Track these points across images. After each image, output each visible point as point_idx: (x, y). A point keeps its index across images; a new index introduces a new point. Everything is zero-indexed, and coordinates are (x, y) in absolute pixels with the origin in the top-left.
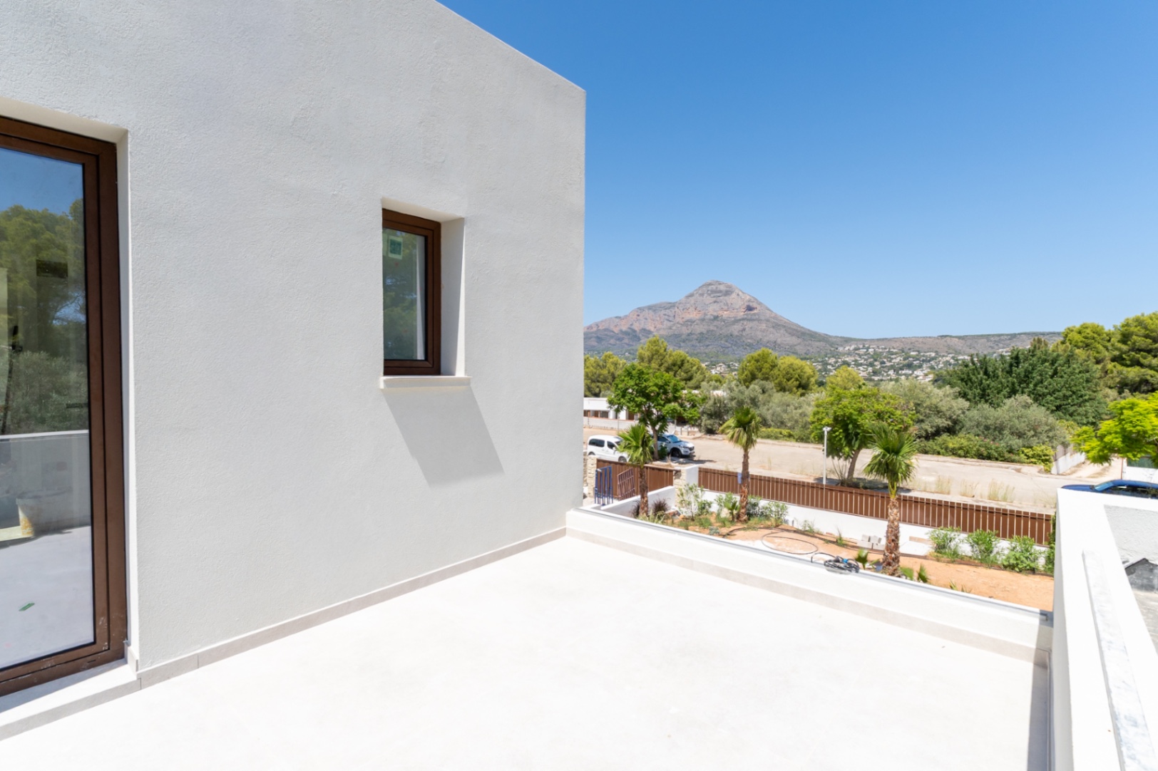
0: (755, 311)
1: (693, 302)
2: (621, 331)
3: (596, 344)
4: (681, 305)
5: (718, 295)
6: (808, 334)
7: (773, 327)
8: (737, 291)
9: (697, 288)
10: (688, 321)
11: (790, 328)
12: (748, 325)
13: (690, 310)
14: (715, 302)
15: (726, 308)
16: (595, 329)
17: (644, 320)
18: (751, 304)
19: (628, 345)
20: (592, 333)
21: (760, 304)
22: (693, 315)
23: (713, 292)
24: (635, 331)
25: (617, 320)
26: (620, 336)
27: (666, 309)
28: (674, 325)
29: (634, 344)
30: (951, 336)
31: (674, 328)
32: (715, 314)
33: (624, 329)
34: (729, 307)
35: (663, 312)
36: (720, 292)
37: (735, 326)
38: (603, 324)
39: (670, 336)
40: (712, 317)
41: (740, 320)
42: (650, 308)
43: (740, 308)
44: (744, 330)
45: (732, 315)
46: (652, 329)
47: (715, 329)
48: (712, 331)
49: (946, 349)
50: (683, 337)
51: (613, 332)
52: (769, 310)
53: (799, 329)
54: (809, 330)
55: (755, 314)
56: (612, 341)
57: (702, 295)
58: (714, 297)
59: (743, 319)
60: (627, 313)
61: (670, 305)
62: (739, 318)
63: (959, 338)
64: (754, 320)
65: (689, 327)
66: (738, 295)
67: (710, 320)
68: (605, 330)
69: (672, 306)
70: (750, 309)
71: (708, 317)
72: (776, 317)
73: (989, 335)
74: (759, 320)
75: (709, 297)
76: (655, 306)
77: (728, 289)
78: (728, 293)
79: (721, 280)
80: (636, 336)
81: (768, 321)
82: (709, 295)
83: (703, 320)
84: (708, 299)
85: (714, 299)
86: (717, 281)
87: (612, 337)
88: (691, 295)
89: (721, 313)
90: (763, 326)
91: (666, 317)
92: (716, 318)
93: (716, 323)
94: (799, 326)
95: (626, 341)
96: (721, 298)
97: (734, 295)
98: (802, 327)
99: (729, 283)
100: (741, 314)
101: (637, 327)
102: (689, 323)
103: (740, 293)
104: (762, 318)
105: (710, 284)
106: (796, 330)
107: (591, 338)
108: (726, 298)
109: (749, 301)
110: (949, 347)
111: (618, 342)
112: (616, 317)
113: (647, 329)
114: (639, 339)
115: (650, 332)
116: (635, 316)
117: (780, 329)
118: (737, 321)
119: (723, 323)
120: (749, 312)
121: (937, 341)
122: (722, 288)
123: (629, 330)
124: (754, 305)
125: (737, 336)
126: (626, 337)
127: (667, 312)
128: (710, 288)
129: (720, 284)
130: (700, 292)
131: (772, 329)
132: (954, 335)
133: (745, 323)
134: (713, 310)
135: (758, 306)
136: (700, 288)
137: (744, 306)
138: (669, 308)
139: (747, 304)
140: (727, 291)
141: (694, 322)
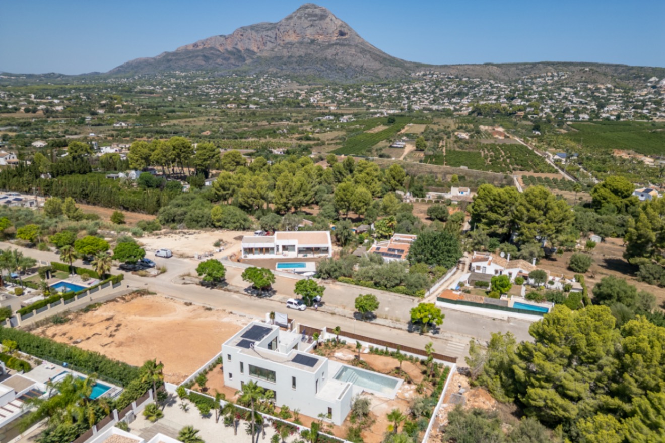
0: (346, 37)
1: (292, 24)
2: (226, 50)
3: (203, 63)
4: (282, 27)
5: (314, 18)
7: (361, 52)
8: (330, 16)
9: (295, 10)
10: (288, 43)
11: (374, 54)
12: (340, 49)
13: (290, 33)
14: (312, 26)
15: (321, 32)
16: (201, 47)
17: (248, 41)
18: (342, 29)
19: (234, 65)
20: (198, 51)
21: (350, 29)
22: (293, 38)
23: (310, 15)
24: (239, 51)
25: (222, 39)
26: (226, 55)
27: (268, 30)
28: (276, 47)
29: (240, 64)
31: (276, 50)
32: (312, 38)
33: (229, 48)
34: (325, 32)
35: (265, 33)
36: (316, 15)
37: (329, 51)
38: (209, 42)
39: (273, 58)
40: (309, 41)
41: (333, 45)
42: (252, 28)
43: (333, 32)
44: (337, 54)
45: (327, 39)
46: (256, 50)
47: (312, 52)
48: (310, 54)
49: (488, 76)
50: (285, 59)
51: (219, 51)
52: (357, 36)
53: (381, 55)
54: (389, 56)
55: (345, 39)
56: (219, 61)
57: (300, 18)
58: (311, 20)
59: (336, 44)
60: (231, 33)
61: (270, 26)
62: (333, 42)
63: (498, 65)
64: (344, 45)
65: (289, 50)
66: (332, 20)
67: (308, 43)
68: (211, 48)
69: (273, 27)
70: (342, 34)
71: (306, 40)
72: (363, 43)
73: (518, 64)
74: (349, 45)
75: (306, 21)
76: (257, 26)
77: (323, 13)
78: (323, 17)
79: (317, 4)
80: (241, 57)
81: (356, 46)
82: (306, 18)
83: (301, 43)
84: (306, 23)
85: (311, 23)
86: (313, 5)
87: (218, 56)
88: (290, 18)
89: (317, 36)
90: (353, 51)
91: (269, 38)
92: (313, 42)
93: (313, 47)
95: (232, 61)
96: (317, 22)
97: (328, 20)
98: (384, 53)
99: (324, 8)
100: (334, 39)
101: (240, 47)
102: (289, 46)
103: (334, 18)
104: (352, 43)
105: (306, 7)
107: (197, 56)
108: (322, 22)
109: (341, 26)
110: (490, 74)
111: (224, 62)
112: (221, 36)
113: (251, 49)
114: (244, 60)
115: (254, 53)
116: (239, 36)
117: (366, 55)
118: (330, 46)
119: (319, 47)
120: (341, 37)
121: (482, 68)
122: (317, 11)
123: (235, 51)
124: (345, 30)
125: (331, 60)
126: (232, 57)
127: (269, 33)
128: (307, 11)
129: (316, 8)
130: (298, 15)
131: (360, 55)
133: (338, 47)
134: (310, 33)
135: (348, 32)
136: (298, 10)
137: (337, 31)
138: (270, 29)
139: (339, 29)
140: (322, 15)
141: (293, 45)
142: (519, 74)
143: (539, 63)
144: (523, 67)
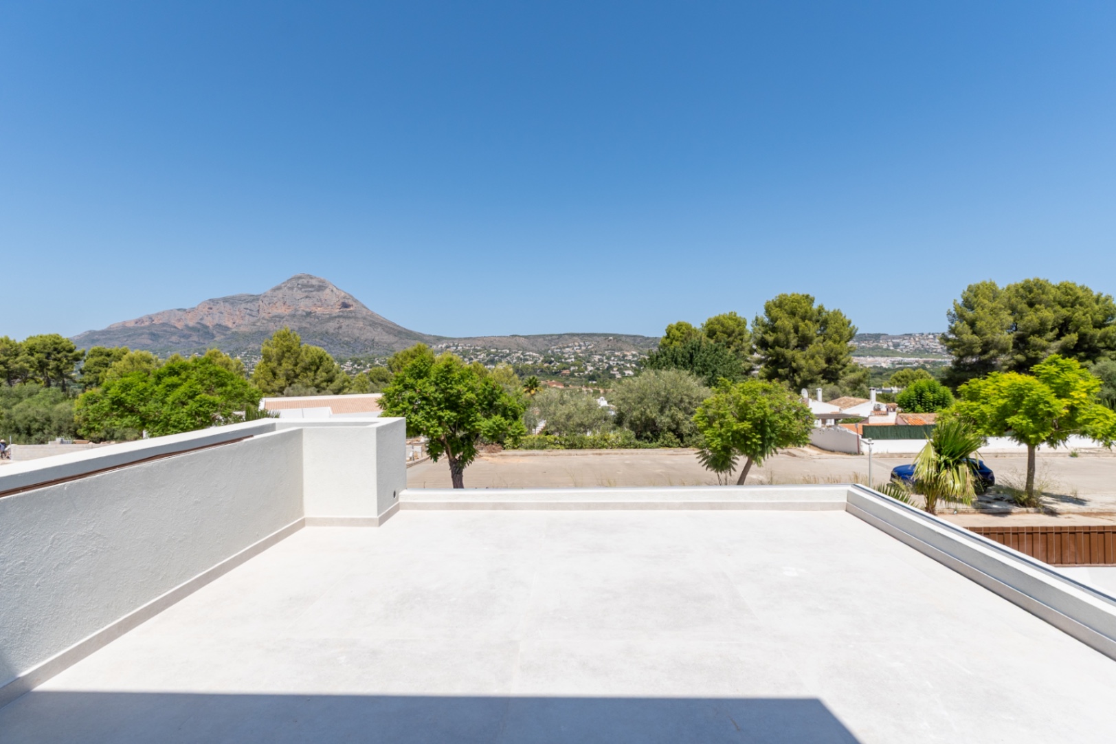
0: (351, 309)
1: (280, 296)
2: (187, 326)
3: (149, 342)
4: (266, 299)
5: (310, 289)
6: (404, 333)
7: (370, 325)
8: (331, 287)
9: (285, 280)
10: (276, 316)
11: (386, 326)
12: (345, 323)
13: (277, 305)
14: (307, 297)
15: (319, 303)
16: (147, 324)
17: (218, 314)
18: (346, 301)
19: (197, 343)
20: (144, 328)
21: (356, 301)
22: (281, 310)
23: (304, 286)
24: (207, 327)
25: (180, 313)
26: (186, 332)
27: (248, 302)
28: (259, 320)
29: (206, 342)
30: (519, 336)
31: (258, 324)
32: (308, 310)
33: (191, 324)
34: (322, 303)
35: (244, 305)
36: (312, 286)
37: (331, 324)
38: (160, 317)
39: (255, 333)
40: (304, 314)
41: (335, 317)
42: (226, 300)
43: (335, 304)
44: (340, 327)
45: (327, 312)
46: (230, 325)
47: (308, 326)
48: (305, 328)
49: (516, 347)
50: (270, 334)
51: (175, 327)
52: (365, 307)
53: (395, 328)
54: (405, 329)
55: (350, 312)
56: (174, 339)
57: (291, 289)
58: (306, 291)
59: (339, 317)
60: (195, 305)
61: (252, 298)
62: (334, 315)
63: (526, 337)
64: (350, 318)
65: (277, 324)
66: (332, 291)
67: (302, 316)
68: (163, 324)
69: (255, 299)
70: (345, 305)
71: (300, 313)
72: (372, 315)
73: (544, 335)
74: (356, 318)
75: (299, 292)
76: (232, 298)
77: (321, 284)
78: (321, 288)
79: (313, 274)
80: (208, 333)
81: (365, 318)
82: (301, 289)
83: (294, 316)
84: (299, 294)
85: (306, 294)
86: (308, 275)
87: (173, 334)
88: (279, 288)
89: (314, 309)
90: (360, 324)
91: (248, 311)
92: (309, 314)
93: (308, 319)
94: (395, 325)
95: (195, 338)
96: (314, 293)
97: (328, 291)
98: (398, 326)
99: (322, 278)
100: (336, 311)
101: (209, 322)
102: (277, 319)
103: (335, 289)
104: (359, 316)
105: (300, 278)
106: (393, 329)
107: (142, 334)
108: (320, 293)
109: (345, 298)
110: (518, 345)
111: (182, 340)
112: (179, 310)
113: (224, 324)
114: (213, 336)
115: (227, 328)
116: (206, 309)
117: (377, 328)
118: (332, 318)
119: (317, 320)
120: (345, 309)
121: (510, 340)
122: (314, 282)
123: (199, 326)
124: (350, 302)
125: (333, 334)
126: (193, 334)
127: (249, 306)
128: (300, 281)
129: (312, 278)
130: (289, 285)
131: (369, 327)
132: (521, 334)
133: (341, 320)
134: (304, 305)
135: (354, 304)
136: (288, 280)
137: (339, 303)
138: (251, 302)
139: (342, 301)
140: (320, 286)
141: (283, 318)
142: (547, 345)
143: (564, 334)
144: (550, 338)
